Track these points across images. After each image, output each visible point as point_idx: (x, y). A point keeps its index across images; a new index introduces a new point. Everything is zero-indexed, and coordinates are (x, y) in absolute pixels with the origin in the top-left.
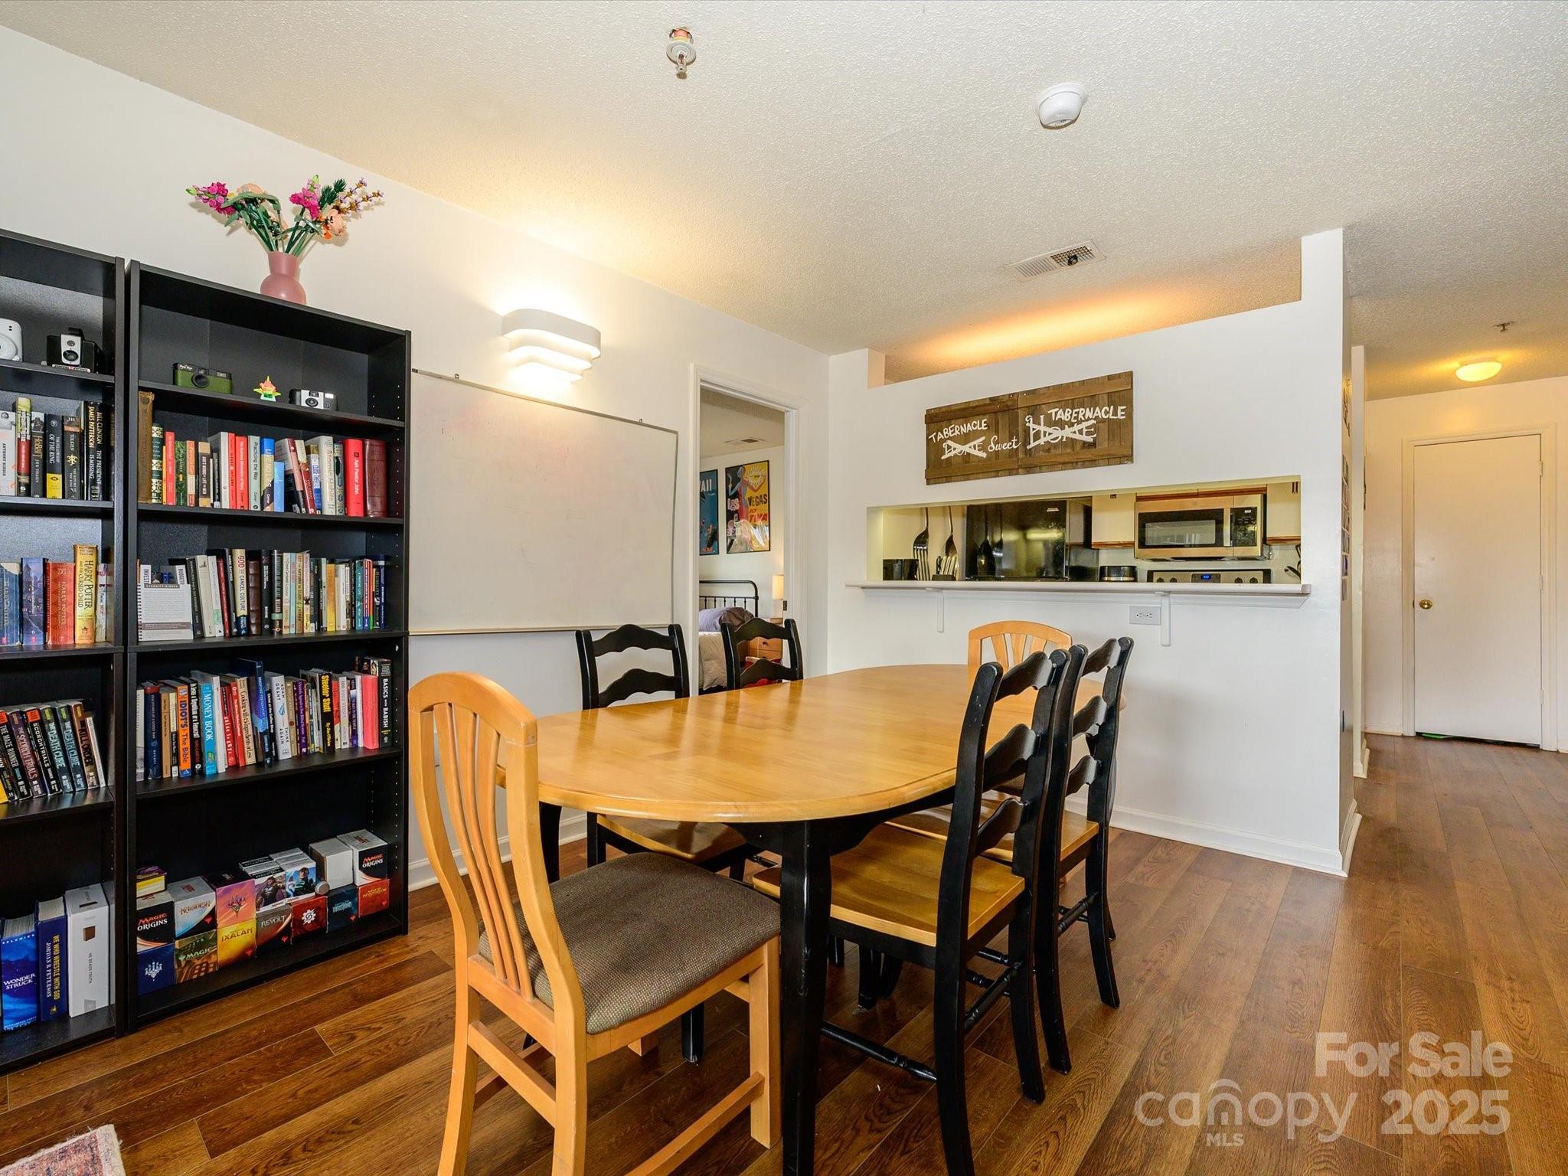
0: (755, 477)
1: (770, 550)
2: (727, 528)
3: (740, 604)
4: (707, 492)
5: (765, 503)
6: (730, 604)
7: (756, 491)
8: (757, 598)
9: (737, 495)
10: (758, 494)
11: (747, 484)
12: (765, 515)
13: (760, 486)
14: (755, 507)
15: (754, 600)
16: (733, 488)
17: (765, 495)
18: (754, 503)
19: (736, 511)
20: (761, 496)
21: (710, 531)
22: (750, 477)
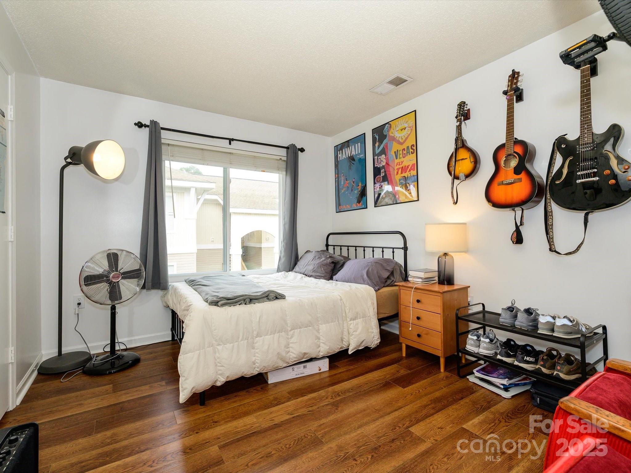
0: (402, 130)
1: (418, 200)
2: (375, 183)
3: (388, 255)
4: (356, 155)
5: (412, 153)
6: (378, 254)
7: (401, 144)
8: (405, 249)
9: (384, 152)
10: (405, 146)
11: (393, 139)
12: (413, 165)
13: (408, 136)
14: (402, 159)
15: (403, 251)
16: (379, 147)
17: (413, 145)
18: (401, 156)
19: (383, 167)
20: (408, 147)
21: (360, 188)
22: (396, 133)
